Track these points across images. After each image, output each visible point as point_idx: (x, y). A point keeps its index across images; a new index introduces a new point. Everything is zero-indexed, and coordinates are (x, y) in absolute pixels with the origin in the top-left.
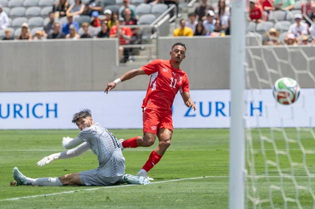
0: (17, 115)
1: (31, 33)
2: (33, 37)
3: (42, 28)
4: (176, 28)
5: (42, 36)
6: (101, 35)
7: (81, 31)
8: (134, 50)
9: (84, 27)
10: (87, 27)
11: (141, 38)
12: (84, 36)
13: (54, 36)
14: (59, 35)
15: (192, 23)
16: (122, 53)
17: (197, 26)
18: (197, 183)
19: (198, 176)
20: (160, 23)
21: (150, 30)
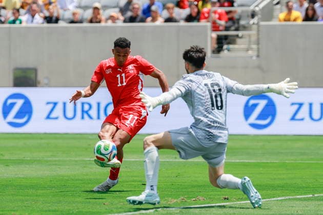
0: (85, 116)
1: (104, 15)
2: (107, 20)
3: (117, 10)
5: (118, 19)
6: (190, 19)
7: (165, 14)
8: (230, 38)
9: (168, 9)
10: (173, 8)
11: (238, 23)
12: (169, 20)
13: (132, 19)
15: (301, 5)
16: (215, 41)
17: (307, 9)
18: (304, 202)
19: (305, 194)
20: (261, 6)
21: (250, 14)
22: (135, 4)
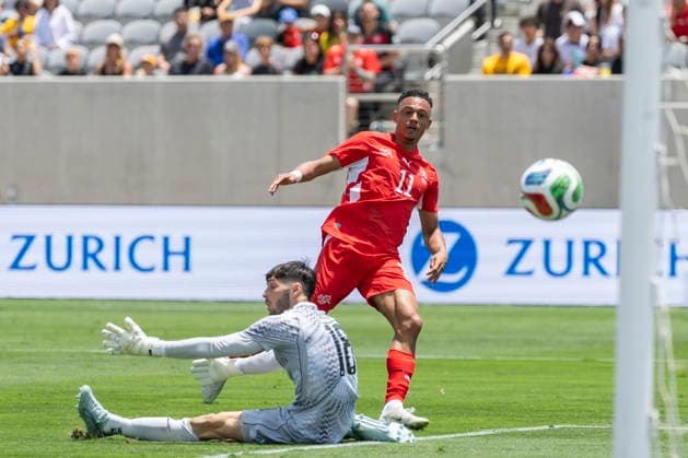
0: (91, 263)
1: (129, 58)
2: (135, 69)
3: (156, 49)
4: (488, 54)
5: (157, 67)
7: (254, 57)
9: (260, 47)
10: (269, 47)
11: (401, 77)
12: (261, 70)
13: (187, 68)
14: (199, 67)
15: (530, 41)
16: (353, 113)
17: (541, 50)
18: (533, 441)
19: (535, 423)
20: (449, 42)
21: (425, 59)
22: (191, 38)
